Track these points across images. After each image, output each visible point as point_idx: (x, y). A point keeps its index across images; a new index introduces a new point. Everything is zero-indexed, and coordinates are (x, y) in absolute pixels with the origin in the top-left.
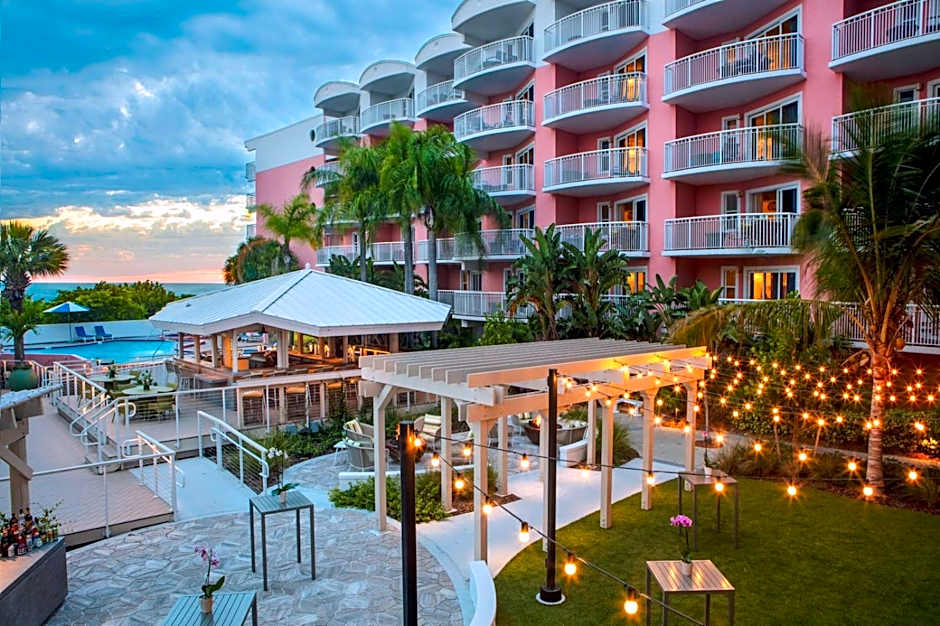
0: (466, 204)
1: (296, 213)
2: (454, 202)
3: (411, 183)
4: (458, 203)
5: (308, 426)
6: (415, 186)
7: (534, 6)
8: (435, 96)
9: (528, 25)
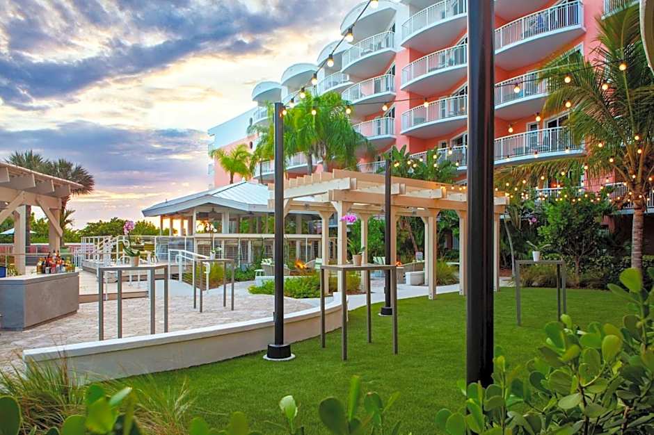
0: (347, 138)
1: (238, 156)
2: (339, 137)
3: (311, 125)
4: (341, 138)
5: (239, 266)
6: (314, 126)
7: (395, 11)
8: (330, 83)
9: (391, 25)
